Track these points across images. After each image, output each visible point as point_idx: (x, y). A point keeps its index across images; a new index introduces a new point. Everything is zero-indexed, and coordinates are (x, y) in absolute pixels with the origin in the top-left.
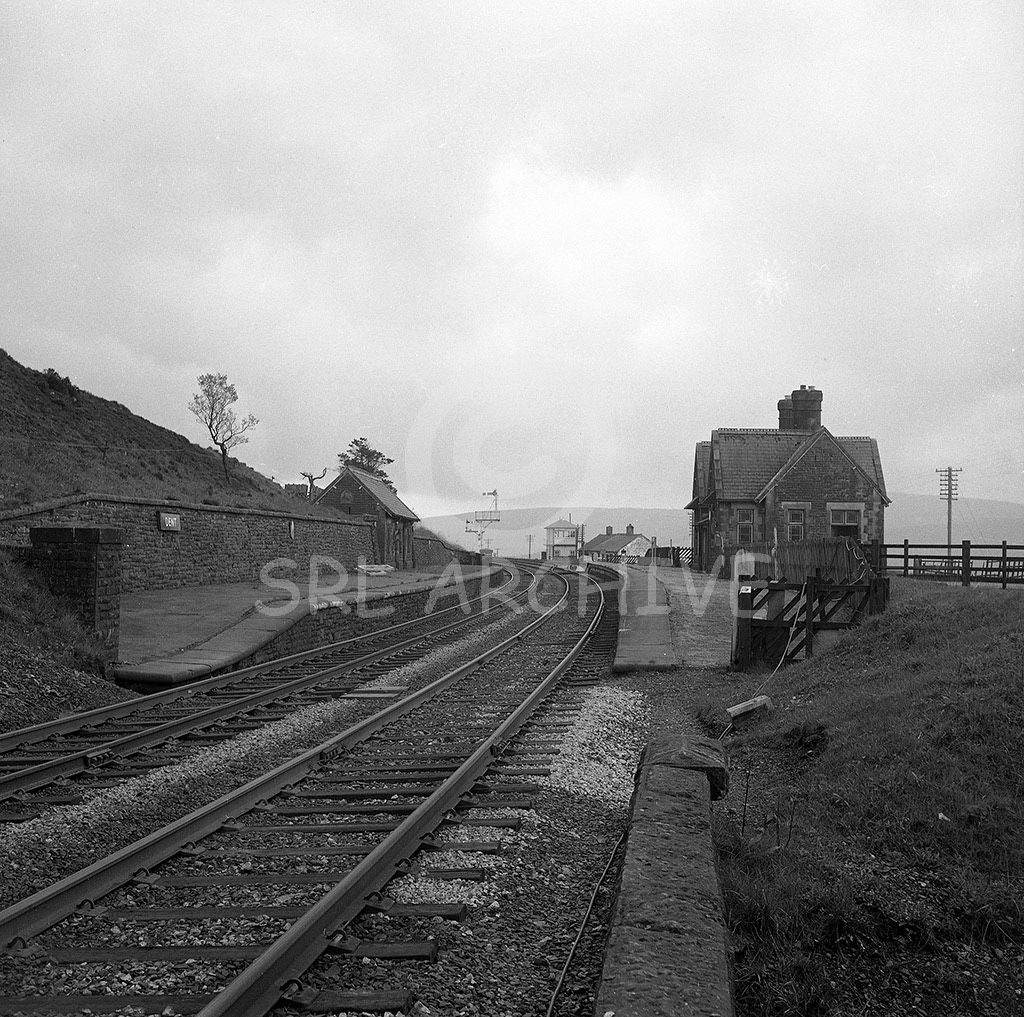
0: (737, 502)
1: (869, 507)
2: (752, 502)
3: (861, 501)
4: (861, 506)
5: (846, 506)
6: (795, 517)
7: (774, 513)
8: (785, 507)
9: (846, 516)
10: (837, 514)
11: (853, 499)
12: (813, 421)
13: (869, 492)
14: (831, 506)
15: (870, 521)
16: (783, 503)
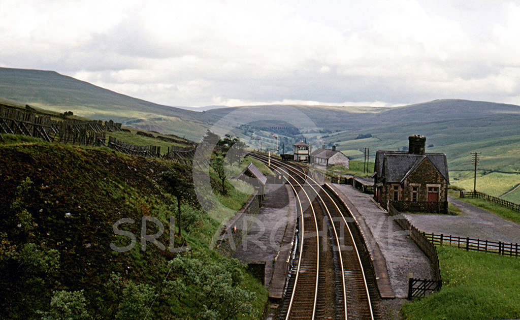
0: (393, 183)
1: (442, 186)
2: (399, 183)
3: (439, 184)
4: (439, 186)
5: (434, 185)
6: (415, 189)
7: (407, 188)
8: (411, 185)
9: (433, 189)
10: (430, 189)
11: (436, 183)
12: (422, 149)
13: (442, 180)
14: (428, 185)
15: (442, 191)
16: (410, 184)
